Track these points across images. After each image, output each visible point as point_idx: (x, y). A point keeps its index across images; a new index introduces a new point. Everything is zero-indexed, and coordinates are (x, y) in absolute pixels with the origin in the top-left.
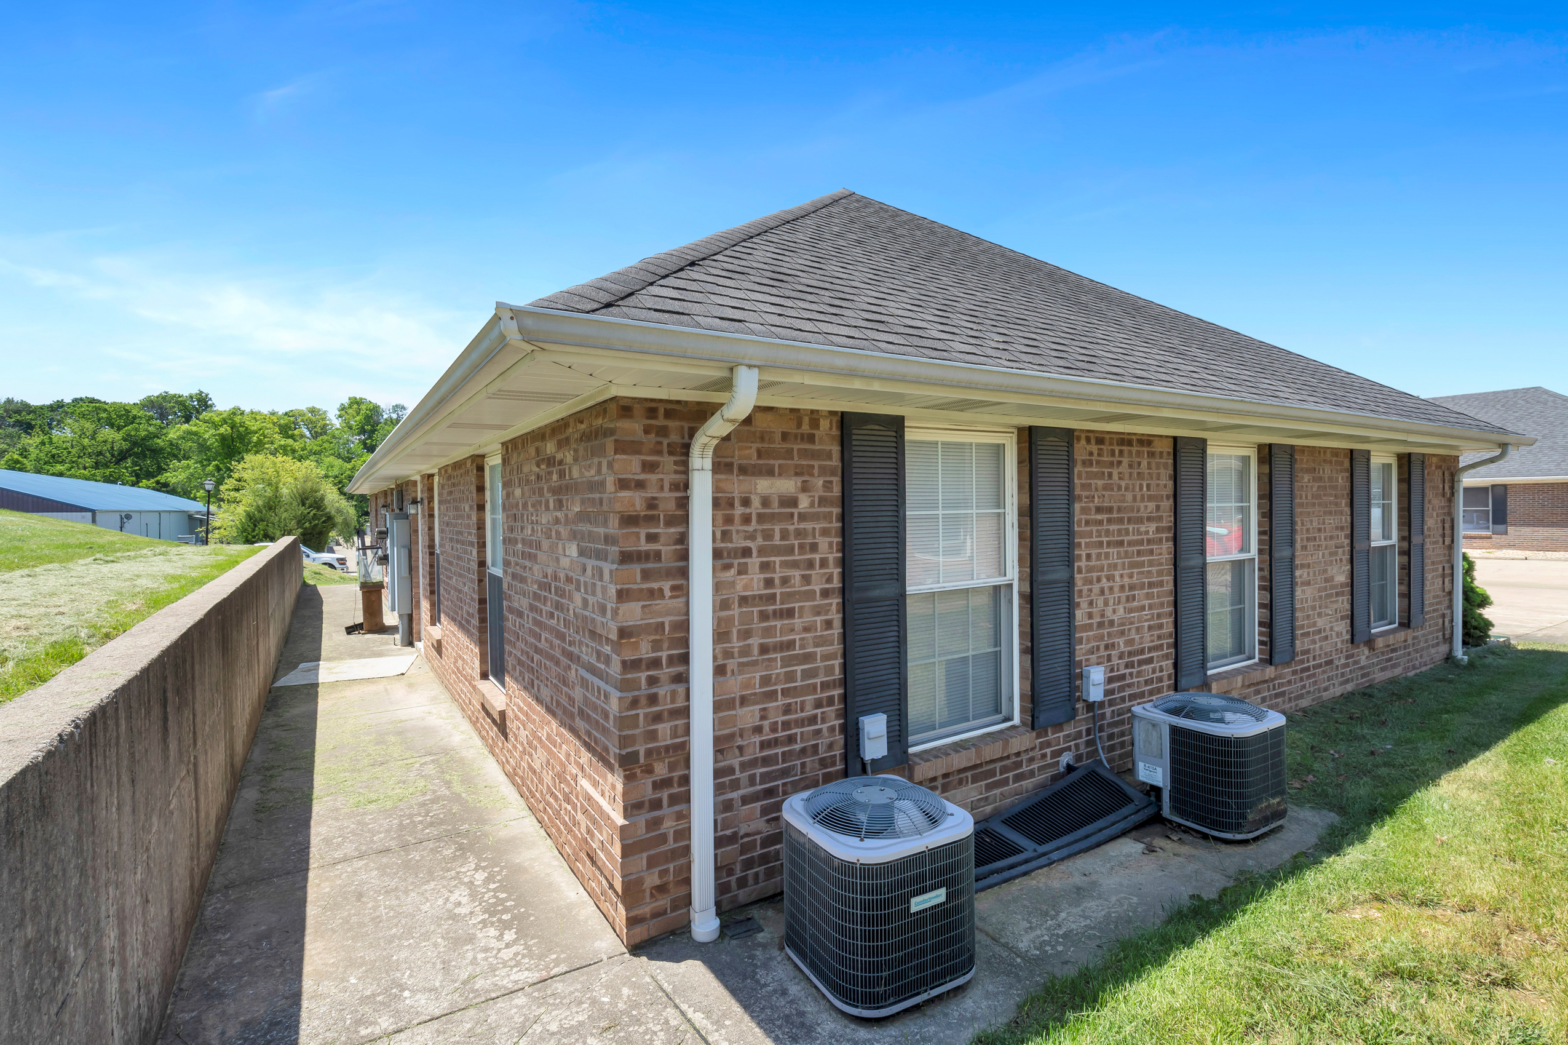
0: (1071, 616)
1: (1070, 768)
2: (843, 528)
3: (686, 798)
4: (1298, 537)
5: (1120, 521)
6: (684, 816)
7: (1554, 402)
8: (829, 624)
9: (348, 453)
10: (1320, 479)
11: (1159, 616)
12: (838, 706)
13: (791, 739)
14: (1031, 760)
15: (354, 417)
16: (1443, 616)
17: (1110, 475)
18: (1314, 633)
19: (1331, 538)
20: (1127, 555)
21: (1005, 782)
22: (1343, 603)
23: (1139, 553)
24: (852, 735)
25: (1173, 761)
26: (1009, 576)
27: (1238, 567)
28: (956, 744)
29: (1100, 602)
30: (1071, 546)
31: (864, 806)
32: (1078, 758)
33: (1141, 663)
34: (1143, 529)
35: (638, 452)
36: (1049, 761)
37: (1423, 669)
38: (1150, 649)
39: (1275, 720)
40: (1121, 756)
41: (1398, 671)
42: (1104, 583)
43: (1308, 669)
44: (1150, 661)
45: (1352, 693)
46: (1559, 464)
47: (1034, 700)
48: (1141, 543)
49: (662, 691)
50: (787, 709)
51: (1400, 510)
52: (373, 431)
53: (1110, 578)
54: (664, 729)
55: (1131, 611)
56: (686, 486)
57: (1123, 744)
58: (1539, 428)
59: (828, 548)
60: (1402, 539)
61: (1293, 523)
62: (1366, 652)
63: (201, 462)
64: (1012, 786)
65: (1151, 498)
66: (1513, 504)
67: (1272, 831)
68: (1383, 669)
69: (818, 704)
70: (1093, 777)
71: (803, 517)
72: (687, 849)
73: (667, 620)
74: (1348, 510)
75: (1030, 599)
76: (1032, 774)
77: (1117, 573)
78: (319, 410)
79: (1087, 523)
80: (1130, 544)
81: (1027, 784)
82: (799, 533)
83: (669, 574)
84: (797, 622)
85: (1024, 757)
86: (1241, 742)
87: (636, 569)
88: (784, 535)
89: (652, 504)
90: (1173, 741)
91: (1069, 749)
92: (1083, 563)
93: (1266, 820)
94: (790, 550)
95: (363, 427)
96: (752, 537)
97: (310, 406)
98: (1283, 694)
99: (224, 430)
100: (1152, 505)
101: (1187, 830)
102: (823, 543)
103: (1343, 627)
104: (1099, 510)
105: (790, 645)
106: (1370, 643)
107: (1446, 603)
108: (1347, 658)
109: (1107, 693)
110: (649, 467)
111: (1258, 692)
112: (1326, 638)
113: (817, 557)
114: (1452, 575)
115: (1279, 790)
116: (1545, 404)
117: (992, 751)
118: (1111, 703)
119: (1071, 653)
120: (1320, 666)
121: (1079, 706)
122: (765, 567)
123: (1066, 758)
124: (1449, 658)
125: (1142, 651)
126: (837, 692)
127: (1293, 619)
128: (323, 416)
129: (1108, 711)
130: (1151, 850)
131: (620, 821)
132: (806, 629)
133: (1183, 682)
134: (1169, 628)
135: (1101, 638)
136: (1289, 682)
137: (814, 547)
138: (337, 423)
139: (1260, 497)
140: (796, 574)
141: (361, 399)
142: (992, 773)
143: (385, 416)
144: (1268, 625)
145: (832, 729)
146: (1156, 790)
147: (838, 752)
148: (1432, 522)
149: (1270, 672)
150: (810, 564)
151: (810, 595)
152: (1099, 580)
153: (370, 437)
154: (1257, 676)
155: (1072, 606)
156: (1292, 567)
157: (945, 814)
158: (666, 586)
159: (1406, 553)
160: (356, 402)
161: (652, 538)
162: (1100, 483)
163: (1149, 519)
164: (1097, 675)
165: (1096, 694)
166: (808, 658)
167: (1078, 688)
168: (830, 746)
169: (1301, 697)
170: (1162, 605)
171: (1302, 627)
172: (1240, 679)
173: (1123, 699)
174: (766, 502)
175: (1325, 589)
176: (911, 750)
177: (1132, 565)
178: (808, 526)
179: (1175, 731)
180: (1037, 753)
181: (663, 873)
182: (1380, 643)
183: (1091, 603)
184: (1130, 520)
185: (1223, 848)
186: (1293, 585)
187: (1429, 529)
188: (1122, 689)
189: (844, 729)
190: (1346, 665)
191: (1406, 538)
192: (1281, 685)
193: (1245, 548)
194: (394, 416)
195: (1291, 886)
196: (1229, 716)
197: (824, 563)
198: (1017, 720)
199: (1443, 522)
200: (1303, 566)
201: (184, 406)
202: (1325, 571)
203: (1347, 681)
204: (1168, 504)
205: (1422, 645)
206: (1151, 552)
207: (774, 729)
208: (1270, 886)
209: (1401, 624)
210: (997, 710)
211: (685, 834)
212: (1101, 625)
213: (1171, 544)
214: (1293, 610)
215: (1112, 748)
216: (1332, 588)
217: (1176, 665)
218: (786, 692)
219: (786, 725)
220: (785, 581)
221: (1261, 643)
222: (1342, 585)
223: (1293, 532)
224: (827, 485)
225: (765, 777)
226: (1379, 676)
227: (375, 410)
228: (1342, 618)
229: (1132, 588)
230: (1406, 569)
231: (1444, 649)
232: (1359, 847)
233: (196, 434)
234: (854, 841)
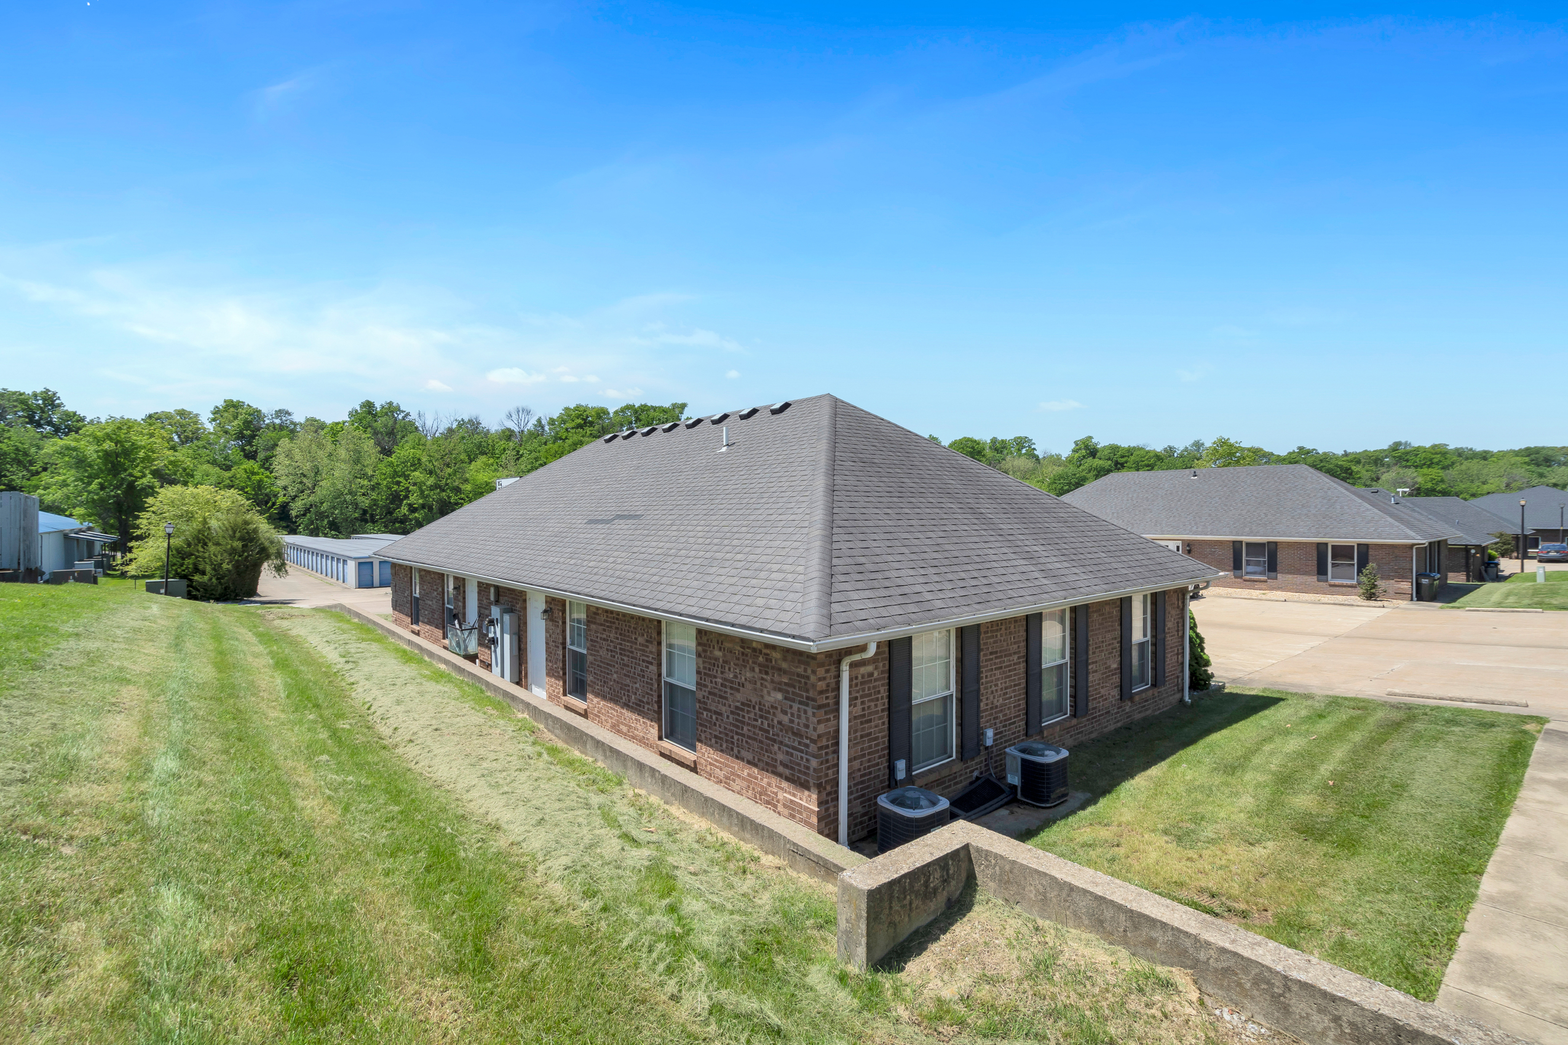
0: (978, 706)
1: (978, 778)
2: (889, 683)
3: (837, 799)
4: (1091, 648)
5: (1001, 657)
6: (837, 806)
7: (1311, 477)
8: (883, 723)
9: (225, 460)
10: (1103, 614)
11: (1019, 700)
12: (887, 757)
13: (870, 773)
14: (961, 775)
15: (230, 422)
16: (1178, 677)
17: (996, 636)
18: (1099, 697)
19: (1109, 645)
20: (1004, 672)
21: (950, 786)
22: (1116, 679)
23: (1010, 671)
24: (892, 769)
25: (1022, 773)
26: (951, 690)
27: (1060, 667)
28: (929, 770)
29: (992, 698)
30: (979, 672)
31: (909, 798)
32: (981, 773)
33: (1010, 724)
34: (1011, 658)
35: (824, 666)
36: (969, 775)
37: (1165, 709)
38: (1015, 717)
39: (1065, 753)
40: (1000, 771)
41: (1149, 712)
42: (994, 688)
43: (1096, 717)
44: (1014, 723)
45: (1121, 728)
46: (1310, 529)
47: (961, 747)
48: (1010, 665)
49: (830, 757)
50: (869, 761)
51: (1152, 620)
52: (253, 437)
53: (996, 685)
54: (830, 772)
55: (1006, 699)
56: (839, 676)
57: (1001, 765)
58: (1300, 498)
59: (884, 692)
60: (1152, 636)
61: (1087, 641)
62: (1130, 704)
63: (81, 480)
64: (953, 788)
65: (1015, 643)
66: (1281, 556)
67: (1062, 802)
68: (1139, 712)
69: (880, 757)
70: (988, 781)
71: (876, 680)
72: (837, 819)
73: (832, 729)
74: (1119, 628)
75: (961, 701)
76: (961, 781)
77: (999, 683)
78: (190, 413)
79: (986, 661)
80: (1006, 667)
81: (959, 786)
82: (874, 687)
83: (832, 711)
84: (873, 724)
85: (958, 774)
86: (1048, 765)
87: (822, 711)
88: (869, 689)
89: (828, 685)
90: (1022, 765)
91: (977, 769)
92: (984, 680)
93: (1059, 798)
94: (870, 695)
95: (241, 432)
96: (858, 692)
97: (179, 408)
98: (1082, 732)
99: (108, 445)
100: (1015, 646)
101: (1028, 804)
102: (882, 689)
103: (1115, 692)
104: (991, 653)
105: (870, 734)
106: (1131, 698)
107: (1180, 669)
108: (1118, 708)
109: (995, 740)
110: (827, 671)
111: (1068, 733)
112: (1106, 699)
113: (880, 696)
114: (1183, 653)
115: (1065, 784)
116: (1306, 479)
117: (945, 772)
118: (996, 745)
119: (979, 724)
120: (1102, 715)
121: (982, 748)
122: (863, 703)
123: (976, 774)
124: (1182, 700)
125: (1010, 719)
126: (886, 752)
127: (1087, 691)
128: (194, 420)
129: (994, 749)
130: (1012, 813)
131: (817, 809)
132: (876, 727)
133: (1030, 732)
134: (1023, 706)
135: (991, 714)
136: (1085, 726)
137: (879, 692)
138: (210, 427)
139: (1071, 630)
140: (873, 704)
141: (239, 402)
142: (944, 783)
143: (267, 421)
144: (1074, 696)
145: (884, 767)
146: (1015, 787)
147: (886, 777)
148: (1170, 624)
149: (1074, 721)
150: (877, 699)
151: (877, 712)
152: (991, 687)
153: (250, 443)
154: (1067, 724)
155: (979, 701)
156: (1087, 664)
157: (939, 800)
158: (831, 716)
159: (1154, 644)
160: (233, 407)
161: (827, 698)
162: (992, 640)
163: (1015, 653)
164: (990, 733)
165: (989, 742)
166: (876, 738)
167: (981, 740)
168: (884, 775)
169: (1092, 732)
170: (1020, 695)
171: (1093, 695)
172: (1058, 727)
173: (1001, 743)
174: (863, 676)
175: (1105, 673)
176: (914, 773)
177: (1006, 677)
178: (877, 683)
179: (1023, 760)
180: (963, 772)
181: (829, 829)
182: (1137, 698)
183: (987, 699)
184: (1005, 656)
185: (1041, 810)
186: (1087, 674)
187: (1169, 629)
188: (1001, 738)
189: (889, 767)
190: (1118, 713)
191: (1154, 636)
192: (1082, 727)
193: (1063, 657)
194: (277, 421)
195: (1063, 822)
196: (1047, 752)
197: (882, 698)
198: (954, 757)
199: (1178, 623)
200: (1093, 663)
201: (27, 405)
202: (1106, 663)
203: (1118, 721)
204: (1023, 644)
205: (1165, 695)
206: (1015, 669)
207: (865, 769)
208: (1055, 822)
209: (1152, 685)
210: (945, 753)
211: (836, 813)
212: (992, 708)
213: (1025, 664)
214: (1087, 687)
215: (996, 767)
216: (1109, 671)
217: (1027, 724)
218: (869, 754)
219: (869, 767)
220: (869, 707)
221: (1071, 706)
222: (1115, 669)
223: (1088, 646)
224: (884, 665)
225: (862, 789)
226: (1137, 716)
227: (257, 414)
228: (1115, 687)
229: (1006, 688)
230: (1154, 653)
231: (1178, 696)
232: (1093, 807)
233: (75, 449)
234: (912, 810)
